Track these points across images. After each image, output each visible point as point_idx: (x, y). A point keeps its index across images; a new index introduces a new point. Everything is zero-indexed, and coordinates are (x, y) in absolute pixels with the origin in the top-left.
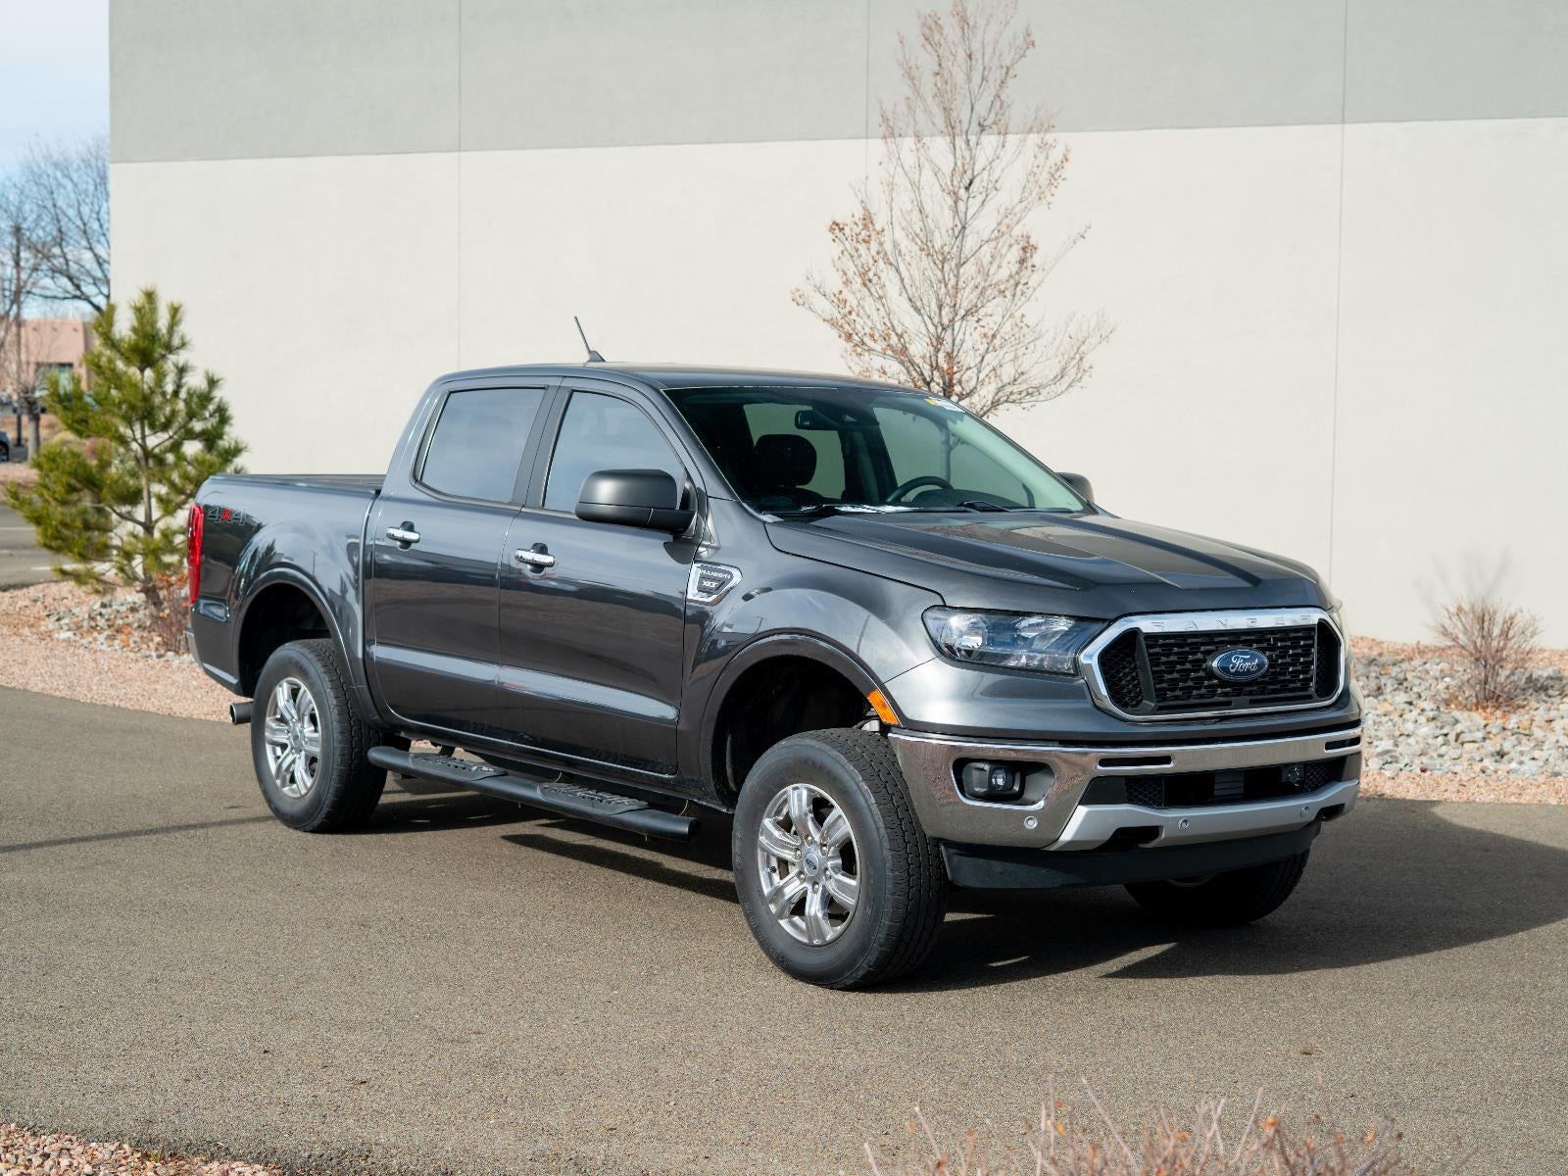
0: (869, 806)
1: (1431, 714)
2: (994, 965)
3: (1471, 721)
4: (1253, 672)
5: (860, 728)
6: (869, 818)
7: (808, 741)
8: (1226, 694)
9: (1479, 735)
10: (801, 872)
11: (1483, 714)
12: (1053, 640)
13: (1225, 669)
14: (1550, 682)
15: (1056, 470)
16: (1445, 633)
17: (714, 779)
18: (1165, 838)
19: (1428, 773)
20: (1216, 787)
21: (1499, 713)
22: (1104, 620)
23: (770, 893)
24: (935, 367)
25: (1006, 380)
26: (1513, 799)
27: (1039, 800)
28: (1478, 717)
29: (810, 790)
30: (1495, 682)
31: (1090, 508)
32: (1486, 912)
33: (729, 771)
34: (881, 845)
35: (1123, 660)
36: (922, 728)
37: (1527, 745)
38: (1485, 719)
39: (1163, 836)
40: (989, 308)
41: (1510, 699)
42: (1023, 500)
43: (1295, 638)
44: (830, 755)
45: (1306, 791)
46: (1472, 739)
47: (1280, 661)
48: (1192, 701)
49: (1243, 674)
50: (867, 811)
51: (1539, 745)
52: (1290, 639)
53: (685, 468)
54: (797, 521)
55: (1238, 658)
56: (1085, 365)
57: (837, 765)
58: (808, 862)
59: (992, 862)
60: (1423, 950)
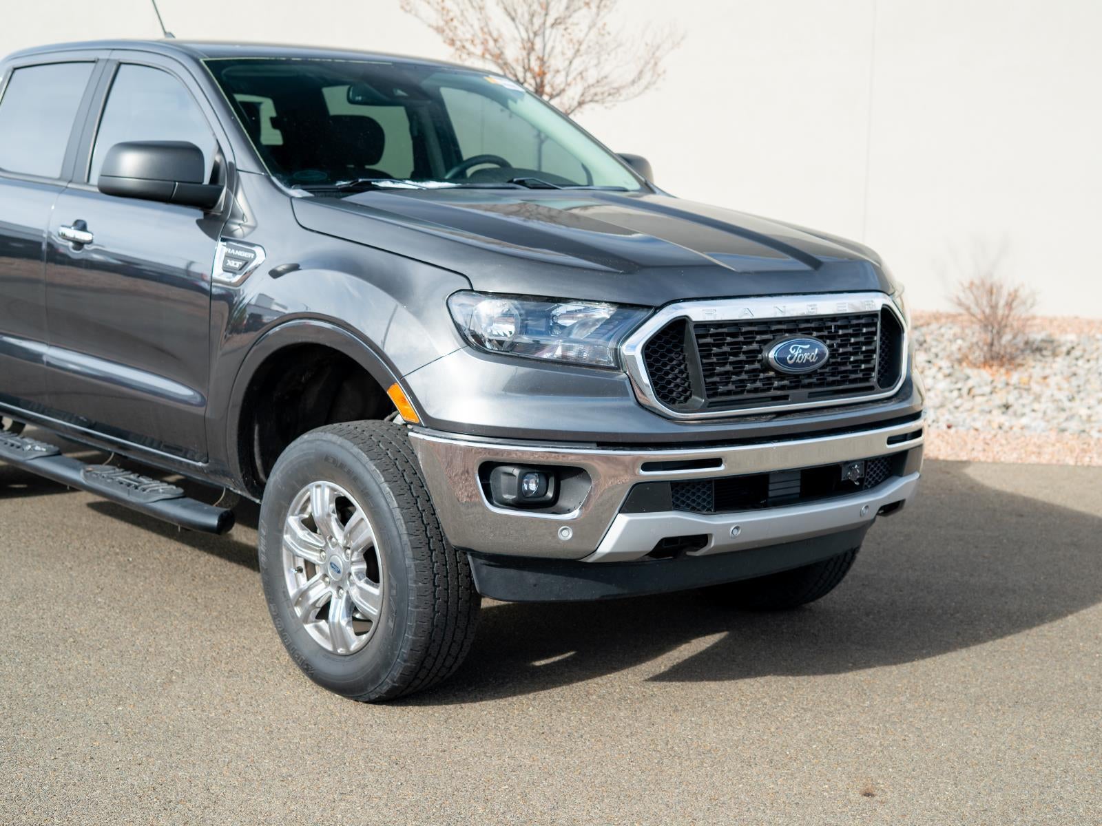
0: (391, 510)
1: (947, 371)
2: (538, 663)
3: (980, 377)
4: (813, 363)
5: (392, 420)
6: (391, 524)
7: (329, 436)
8: (782, 388)
9: (987, 389)
10: (325, 576)
11: (990, 371)
12: (593, 329)
13: (782, 360)
14: (1044, 345)
15: (617, 149)
16: (960, 304)
17: (242, 471)
18: (714, 547)
19: (953, 430)
20: (771, 487)
21: (1003, 371)
22: (649, 307)
23: (295, 596)
24: (528, 69)
25: (591, 81)
26: (1033, 459)
27: (575, 508)
28: (985, 374)
29: (333, 490)
30: (1000, 345)
31: (648, 188)
32: (1032, 589)
33: (258, 462)
34: (403, 551)
35: (670, 351)
36: (445, 428)
37: (1027, 398)
38: (992, 375)
39: (713, 544)
40: (576, 17)
41: (1012, 359)
42: (583, 180)
43: (858, 325)
44: (351, 453)
45: (866, 488)
46: (981, 393)
47: (841, 350)
48: (746, 396)
49: (802, 365)
50: (388, 515)
51: (1037, 398)
52: (852, 326)
53: (217, 141)
54: (329, 196)
55: (796, 348)
56: (660, 69)
57: (358, 464)
58: (333, 566)
59: (525, 573)
60: (977, 640)
